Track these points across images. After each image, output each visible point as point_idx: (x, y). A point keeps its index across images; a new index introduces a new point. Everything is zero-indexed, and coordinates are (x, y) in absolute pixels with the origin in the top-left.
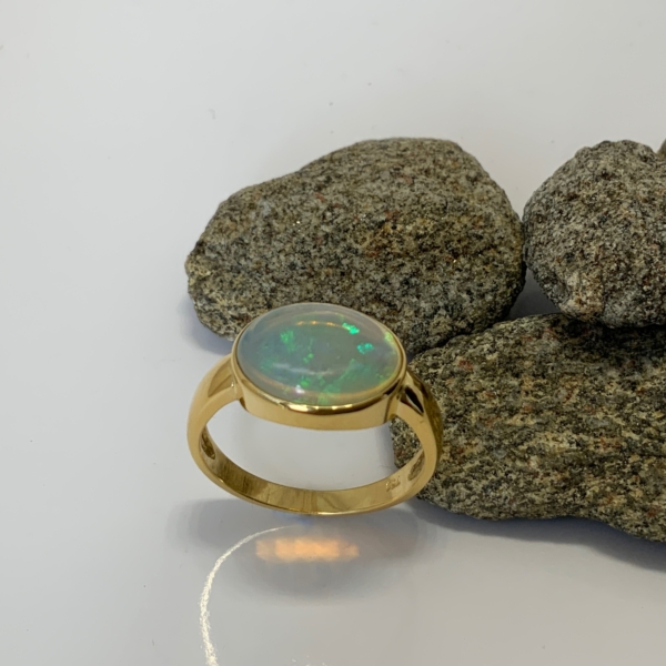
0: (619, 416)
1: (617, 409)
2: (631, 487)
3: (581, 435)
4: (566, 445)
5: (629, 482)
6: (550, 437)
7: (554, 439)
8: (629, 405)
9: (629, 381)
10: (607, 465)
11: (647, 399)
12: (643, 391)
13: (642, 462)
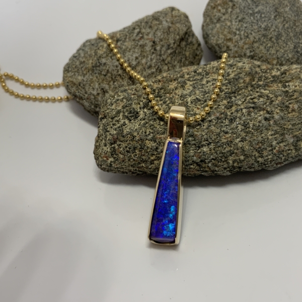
0: (272, 98)
1: (273, 101)
2: (260, 72)
3: (285, 90)
4: (291, 84)
5: (261, 74)
6: (298, 87)
7: (296, 86)
8: (268, 104)
9: (270, 114)
10: (272, 79)
11: (262, 106)
12: (264, 110)
13: (257, 82)
